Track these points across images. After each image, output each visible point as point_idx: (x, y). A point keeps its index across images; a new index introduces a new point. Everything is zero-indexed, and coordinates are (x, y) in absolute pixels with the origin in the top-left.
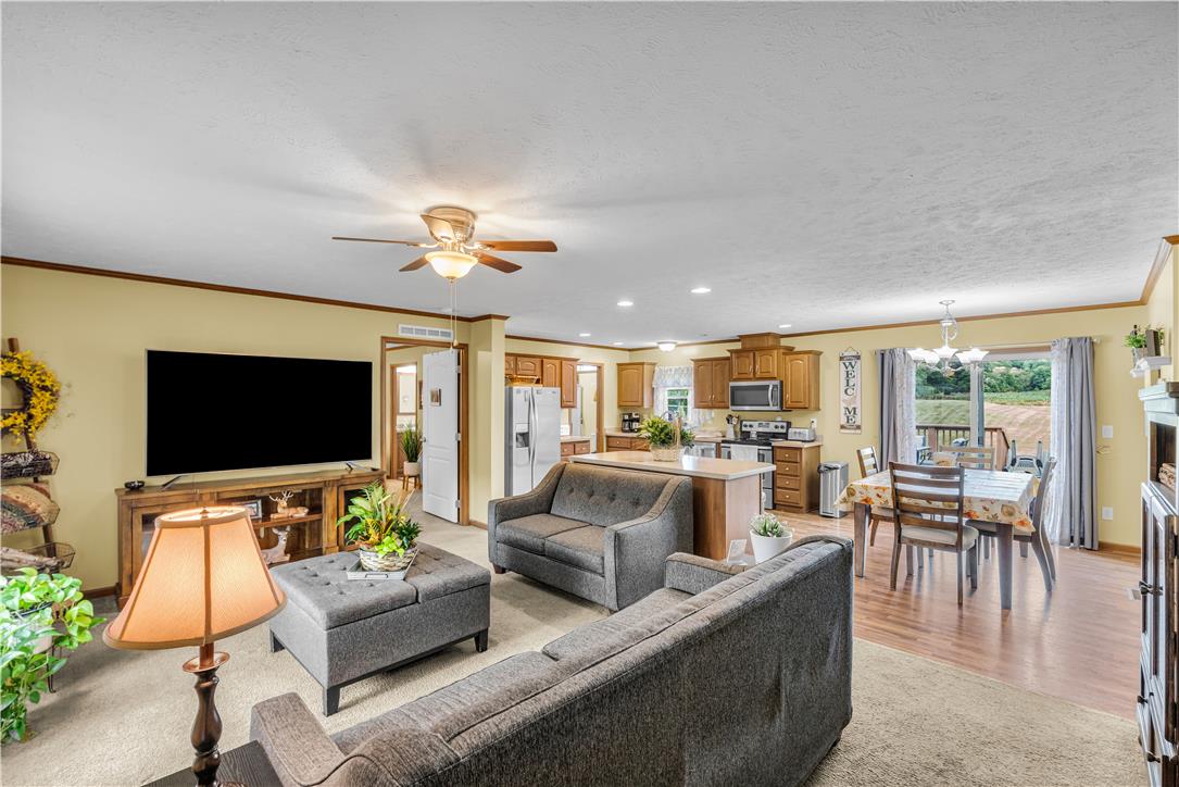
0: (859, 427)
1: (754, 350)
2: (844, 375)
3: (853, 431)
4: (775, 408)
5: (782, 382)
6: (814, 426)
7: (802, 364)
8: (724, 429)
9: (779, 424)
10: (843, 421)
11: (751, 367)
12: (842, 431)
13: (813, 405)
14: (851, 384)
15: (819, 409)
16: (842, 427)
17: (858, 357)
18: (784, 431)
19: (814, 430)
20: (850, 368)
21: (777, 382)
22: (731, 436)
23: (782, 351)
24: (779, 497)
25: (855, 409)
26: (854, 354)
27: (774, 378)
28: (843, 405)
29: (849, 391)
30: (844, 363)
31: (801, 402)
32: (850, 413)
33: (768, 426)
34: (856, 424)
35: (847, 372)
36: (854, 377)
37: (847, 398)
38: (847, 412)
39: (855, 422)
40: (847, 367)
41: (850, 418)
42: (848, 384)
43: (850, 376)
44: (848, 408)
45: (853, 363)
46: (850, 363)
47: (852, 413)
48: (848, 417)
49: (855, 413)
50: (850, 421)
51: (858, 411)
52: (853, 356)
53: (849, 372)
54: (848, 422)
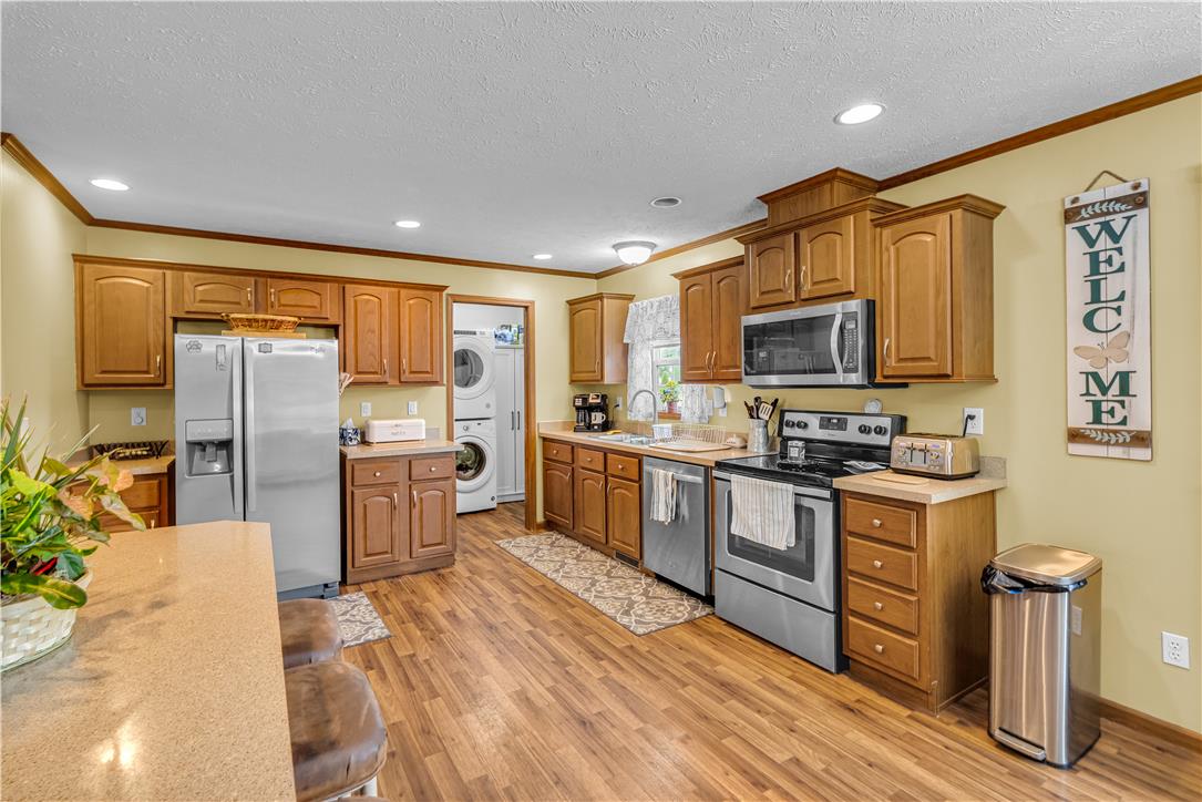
0: (1142, 439)
1: (795, 228)
2: (1078, 264)
3: (1117, 452)
4: (855, 378)
5: (871, 306)
6: (977, 428)
7: (934, 245)
8: (744, 431)
9: (872, 422)
10: (1081, 416)
11: (791, 271)
12: (1078, 448)
13: (967, 367)
14: (1110, 289)
15: (990, 379)
16: (1075, 436)
17: (1139, 200)
18: (884, 440)
19: (974, 444)
20: (1104, 242)
21: (854, 305)
22: (758, 452)
23: (869, 215)
25: (1124, 378)
26: (1125, 190)
27: (849, 295)
28: (1078, 365)
29: (1103, 319)
30: (1083, 231)
31: (928, 359)
32: (1104, 390)
33: (842, 425)
34: (1131, 426)
35: (1094, 258)
36: (1122, 269)
37: (1092, 340)
38: (1094, 388)
39: (1124, 422)
40: (1091, 242)
41: (1105, 406)
42: (1096, 297)
43: (1103, 268)
44: (1096, 376)
45: (1118, 225)
46: (1106, 227)
47: (1115, 389)
48: (1097, 405)
49: (1124, 390)
50: (1105, 418)
51: (1139, 384)
52: (1117, 200)
53: (1102, 257)
54: (1097, 420)
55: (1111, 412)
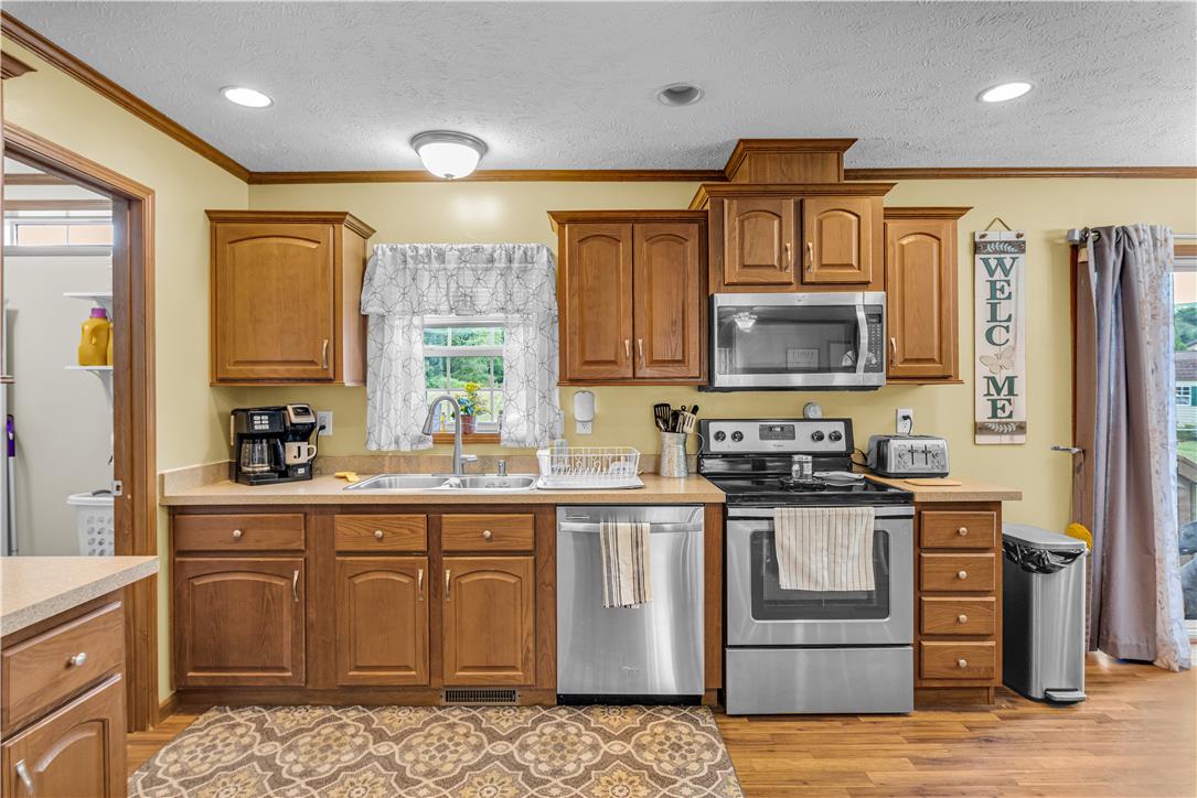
0: (1021, 428)
2: (983, 288)
3: (1006, 439)
6: (908, 427)
9: (826, 429)
10: (983, 414)
11: (790, 244)
12: (981, 439)
14: (1002, 315)
16: (980, 429)
17: (1020, 247)
18: (842, 446)
20: (999, 275)
24: (930, 665)
25: (1010, 380)
26: (1011, 236)
28: (983, 371)
29: (999, 335)
30: (986, 261)
31: (931, 360)
32: (999, 391)
33: (789, 434)
34: (1014, 419)
35: (993, 284)
36: (1009, 297)
37: (991, 351)
38: (993, 391)
39: (1010, 416)
40: (991, 273)
41: (999, 404)
42: (994, 318)
43: (999, 294)
44: (993, 380)
45: (1008, 262)
46: (1000, 263)
47: (1005, 391)
48: (994, 402)
49: (1011, 392)
50: (999, 413)
51: (1019, 386)
52: (1010, 243)
53: (998, 286)
54: (994, 415)
55: (1003, 408)
